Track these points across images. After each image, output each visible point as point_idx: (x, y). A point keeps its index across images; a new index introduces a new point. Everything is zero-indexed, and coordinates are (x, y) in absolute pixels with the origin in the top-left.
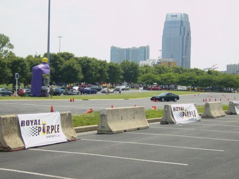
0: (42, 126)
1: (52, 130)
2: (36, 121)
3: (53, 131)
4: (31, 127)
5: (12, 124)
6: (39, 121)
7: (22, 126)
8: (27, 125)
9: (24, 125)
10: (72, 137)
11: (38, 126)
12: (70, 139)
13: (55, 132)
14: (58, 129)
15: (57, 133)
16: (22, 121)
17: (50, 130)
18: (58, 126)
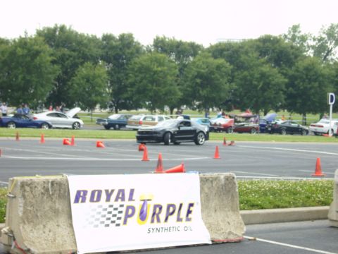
0: (137, 205)
1: (169, 214)
2: (122, 191)
3: (173, 218)
4: (106, 205)
5: (50, 197)
6: (132, 192)
7: (77, 201)
8: (92, 200)
9: (83, 201)
10: (230, 233)
11: (127, 203)
12: (221, 238)
13: (179, 219)
14: (189, 212)
15: (184, 223)
16: (79, 192)
17: (163, 216)
18: (191, 205)
